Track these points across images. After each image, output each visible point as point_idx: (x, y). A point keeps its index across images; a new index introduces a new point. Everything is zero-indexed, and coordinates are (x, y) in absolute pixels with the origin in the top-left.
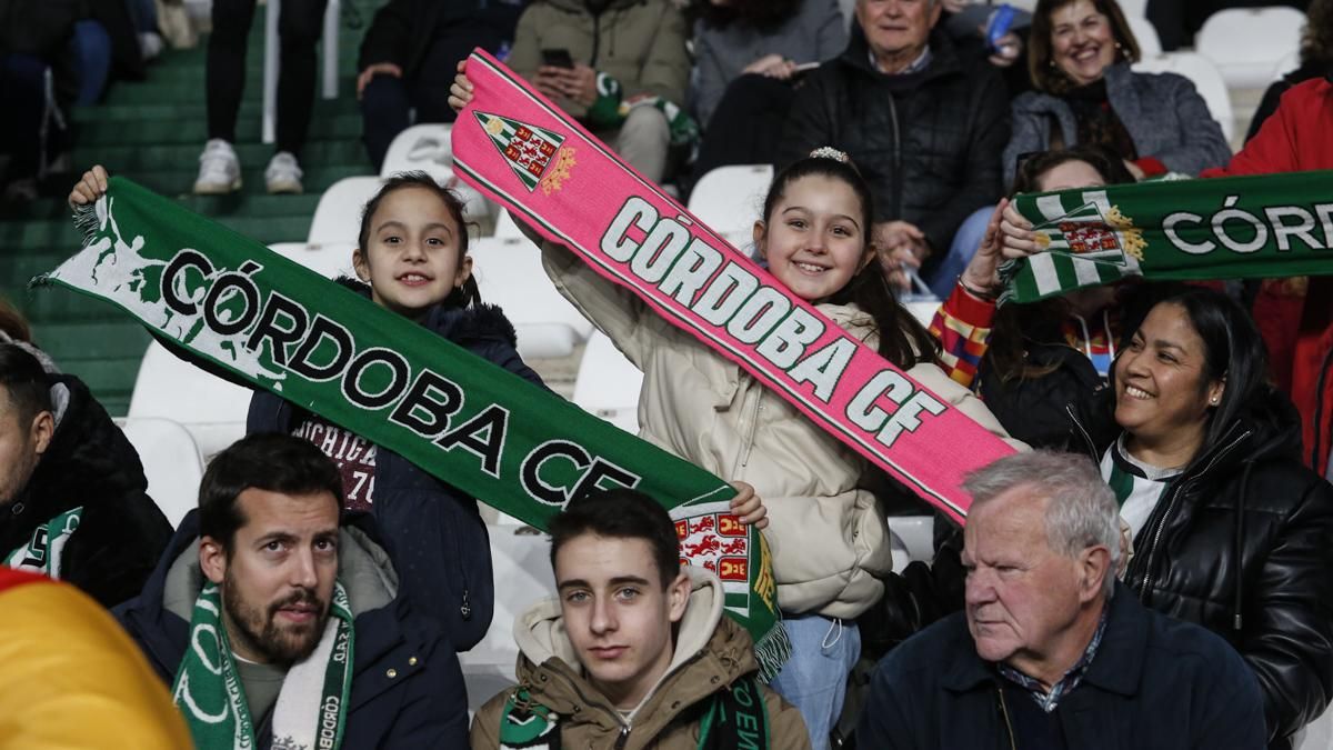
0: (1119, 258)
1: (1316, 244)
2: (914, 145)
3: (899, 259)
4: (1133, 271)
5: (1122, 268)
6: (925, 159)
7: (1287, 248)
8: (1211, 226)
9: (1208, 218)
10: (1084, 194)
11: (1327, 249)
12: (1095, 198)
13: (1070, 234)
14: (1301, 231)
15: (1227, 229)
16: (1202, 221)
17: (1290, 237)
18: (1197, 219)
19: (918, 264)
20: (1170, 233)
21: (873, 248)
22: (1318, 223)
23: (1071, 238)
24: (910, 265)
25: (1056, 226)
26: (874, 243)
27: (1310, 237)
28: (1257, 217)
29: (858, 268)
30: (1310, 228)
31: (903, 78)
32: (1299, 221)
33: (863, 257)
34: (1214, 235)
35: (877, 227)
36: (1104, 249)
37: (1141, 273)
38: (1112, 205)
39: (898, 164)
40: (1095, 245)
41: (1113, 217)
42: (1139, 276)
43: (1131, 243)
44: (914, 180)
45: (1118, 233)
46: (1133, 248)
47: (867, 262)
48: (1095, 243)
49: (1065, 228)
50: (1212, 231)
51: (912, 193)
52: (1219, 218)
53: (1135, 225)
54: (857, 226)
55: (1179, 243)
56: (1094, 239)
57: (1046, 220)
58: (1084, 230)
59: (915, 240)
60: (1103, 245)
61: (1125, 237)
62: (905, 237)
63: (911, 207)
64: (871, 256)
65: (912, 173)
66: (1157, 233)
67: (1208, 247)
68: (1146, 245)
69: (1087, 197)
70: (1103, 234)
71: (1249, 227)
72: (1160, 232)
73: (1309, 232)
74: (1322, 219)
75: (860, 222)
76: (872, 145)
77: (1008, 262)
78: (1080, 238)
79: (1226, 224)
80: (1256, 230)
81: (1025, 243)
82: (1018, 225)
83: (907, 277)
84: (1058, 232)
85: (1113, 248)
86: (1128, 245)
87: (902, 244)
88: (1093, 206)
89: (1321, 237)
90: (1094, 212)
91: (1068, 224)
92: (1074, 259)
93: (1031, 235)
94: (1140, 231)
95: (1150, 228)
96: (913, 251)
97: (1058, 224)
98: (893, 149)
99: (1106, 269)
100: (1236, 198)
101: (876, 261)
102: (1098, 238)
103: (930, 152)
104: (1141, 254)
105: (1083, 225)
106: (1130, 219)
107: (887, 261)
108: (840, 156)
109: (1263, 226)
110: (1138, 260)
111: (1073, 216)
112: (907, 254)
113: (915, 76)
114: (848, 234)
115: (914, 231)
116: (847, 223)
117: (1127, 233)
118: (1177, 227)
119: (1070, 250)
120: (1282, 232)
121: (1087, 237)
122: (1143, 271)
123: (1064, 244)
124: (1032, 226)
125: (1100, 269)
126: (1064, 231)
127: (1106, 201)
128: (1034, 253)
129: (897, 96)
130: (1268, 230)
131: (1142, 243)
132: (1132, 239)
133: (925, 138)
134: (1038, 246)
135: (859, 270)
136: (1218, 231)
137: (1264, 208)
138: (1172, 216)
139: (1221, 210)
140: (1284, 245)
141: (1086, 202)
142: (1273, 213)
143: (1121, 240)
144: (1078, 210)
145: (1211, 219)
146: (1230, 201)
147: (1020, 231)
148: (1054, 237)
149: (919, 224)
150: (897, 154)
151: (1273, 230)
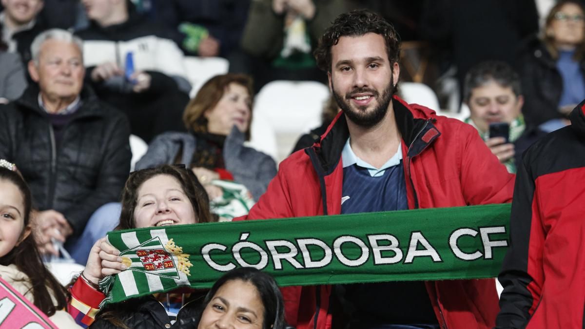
0: (175, 274)
1: (298, 265)
2: (65, 159)
3: (50, 237)
4: (183, 282)
5: (177, 280)
6: (72, 169)
7: (280, 268)
8: (232, 253)
9: (230, 248)
10: (151, 231)
11: (305, 268)
12: (158, 234)
13: (143, 258)
14: (289, 257)
15: (242, 254)
16: (226, 249)
17: (282, 261)
18: (223, 248)
19: (63, 239)
20: (207, 257)
21: (29, 229)
22: (299, 251)
23: (145, 261)
24: (58, 241)
25: (134, 253)
26: (30, 226)
27: (295, 260)
28: (260, 247)
29: (18, 241)
30: (295, 255)
31: (61, 117)
32: (287, 250)
33: (22, 234)
34: (234, 258)
35: (34, 215)
36: (165, 268)
37: (189, 284)
38: (169, 239)
39: (54, 170)
40: (159, 266)
41: (170, 246)
42: (188, 285)
43: (182, 264)
44: (64, 182)
45: (174, 257)
46: (183, 267)
47: (25, 238)
48: (159, 264)
49: (140, 254)
50: (233, 256)
51: (62, 190)
52: (237, 248)
53: (184, 252)
54: (19, 212)
55: (213, 264)
56: (159, 261)
57: (127, 248)
58: (152, 255)
59: (61, 225)
60: (165, 265)
61: (178, 260)
62: (55, 222)
63: (61, 199)
64: (27, 234)
65: (62, 177)
66: (199, 257)
67: (230, 267)
68: (192, 265)
69: (153, 233)
70: (165, 258)
71: (257, 254)
72: (201, 256)
73: (294, 258)
74: (302, 249)
75: (22, 210)
76: (36, 157)
77: (106, 278)
78: (150, 260)
79: (241, 251)
80: (261, 256)
81: (115, 264)
82: (111, 253)
83: (56, 248)
84: (136, 256)
85: (171, 267)
86: (180, 265)
87: (52, 226)
88: (157, 239)
89: (301, 260)
90: (158, 243)
91: (142, 251)
92: (147, 274)
93: (119, 258)
94: (188, 256)
95: (194, 254)
96: (60, 231)
97: (136, 251)
98: (51, 160)
99: (167, 281)
100: (247, 234)
101: (31, 238)
102: (162, 260)
103: (75, 165)
104: (189, 271)
105: (151, 252)
106: (181, 248)
107: (41, 237)
108: (11, 166)
109: (265, 253)
110: (187, 275)
111: (144, 246)
112: (56, 233)
113: (69, 116)
114: (13, 218)
115: (60, 218)
116: (13, 211)
117: (179, 257)
118: (211, 253)
119: (144, 269)
120: (277, 257)
121: (155, 259)
122: (190, 282)
123: (140, 264)
124: (120, 253)
125: (163, 281)
126: (140, 256)
127: (166, 236)
128: (122, 271)
129: (56, 128)
130: (268, 257)
131: (189, 264)
132: (183, 262)
133: (72, 154)
134: (124, 266)
135: (19, 243)
136: (237, 256)
137: (265, 241)
138: (207, 246)
139: (239, 242)
140: (278, 266)
141: (153, 237)
142: (271, 245)
143: (176, 262)
144: (148, 242)
145: (232, 248)
146: (244, 236)
147: (112, 257)
148: (134, 260)
149: (64, 213)
150: (54, 164)
151: (272, 256)
